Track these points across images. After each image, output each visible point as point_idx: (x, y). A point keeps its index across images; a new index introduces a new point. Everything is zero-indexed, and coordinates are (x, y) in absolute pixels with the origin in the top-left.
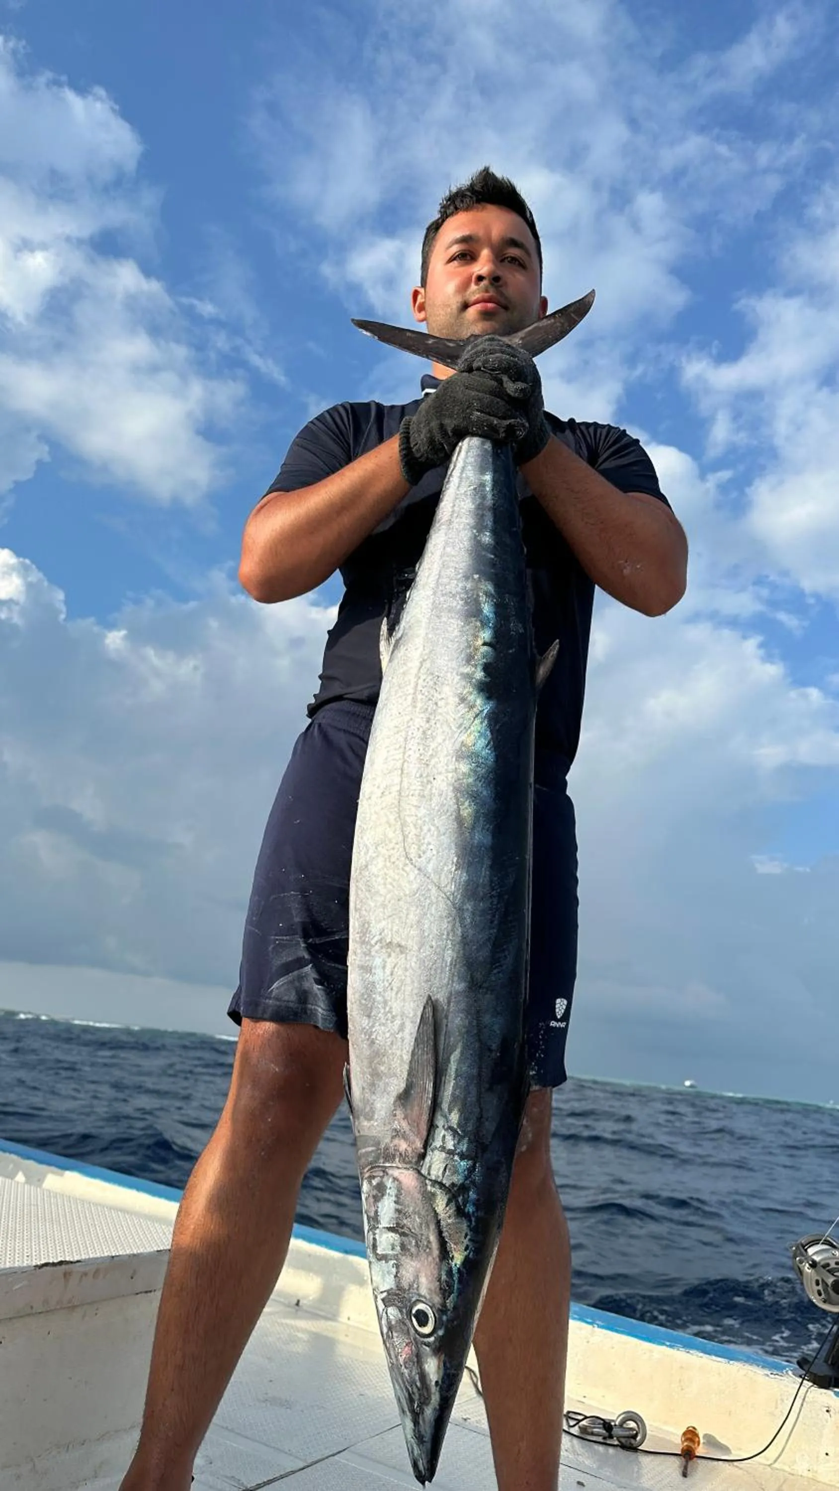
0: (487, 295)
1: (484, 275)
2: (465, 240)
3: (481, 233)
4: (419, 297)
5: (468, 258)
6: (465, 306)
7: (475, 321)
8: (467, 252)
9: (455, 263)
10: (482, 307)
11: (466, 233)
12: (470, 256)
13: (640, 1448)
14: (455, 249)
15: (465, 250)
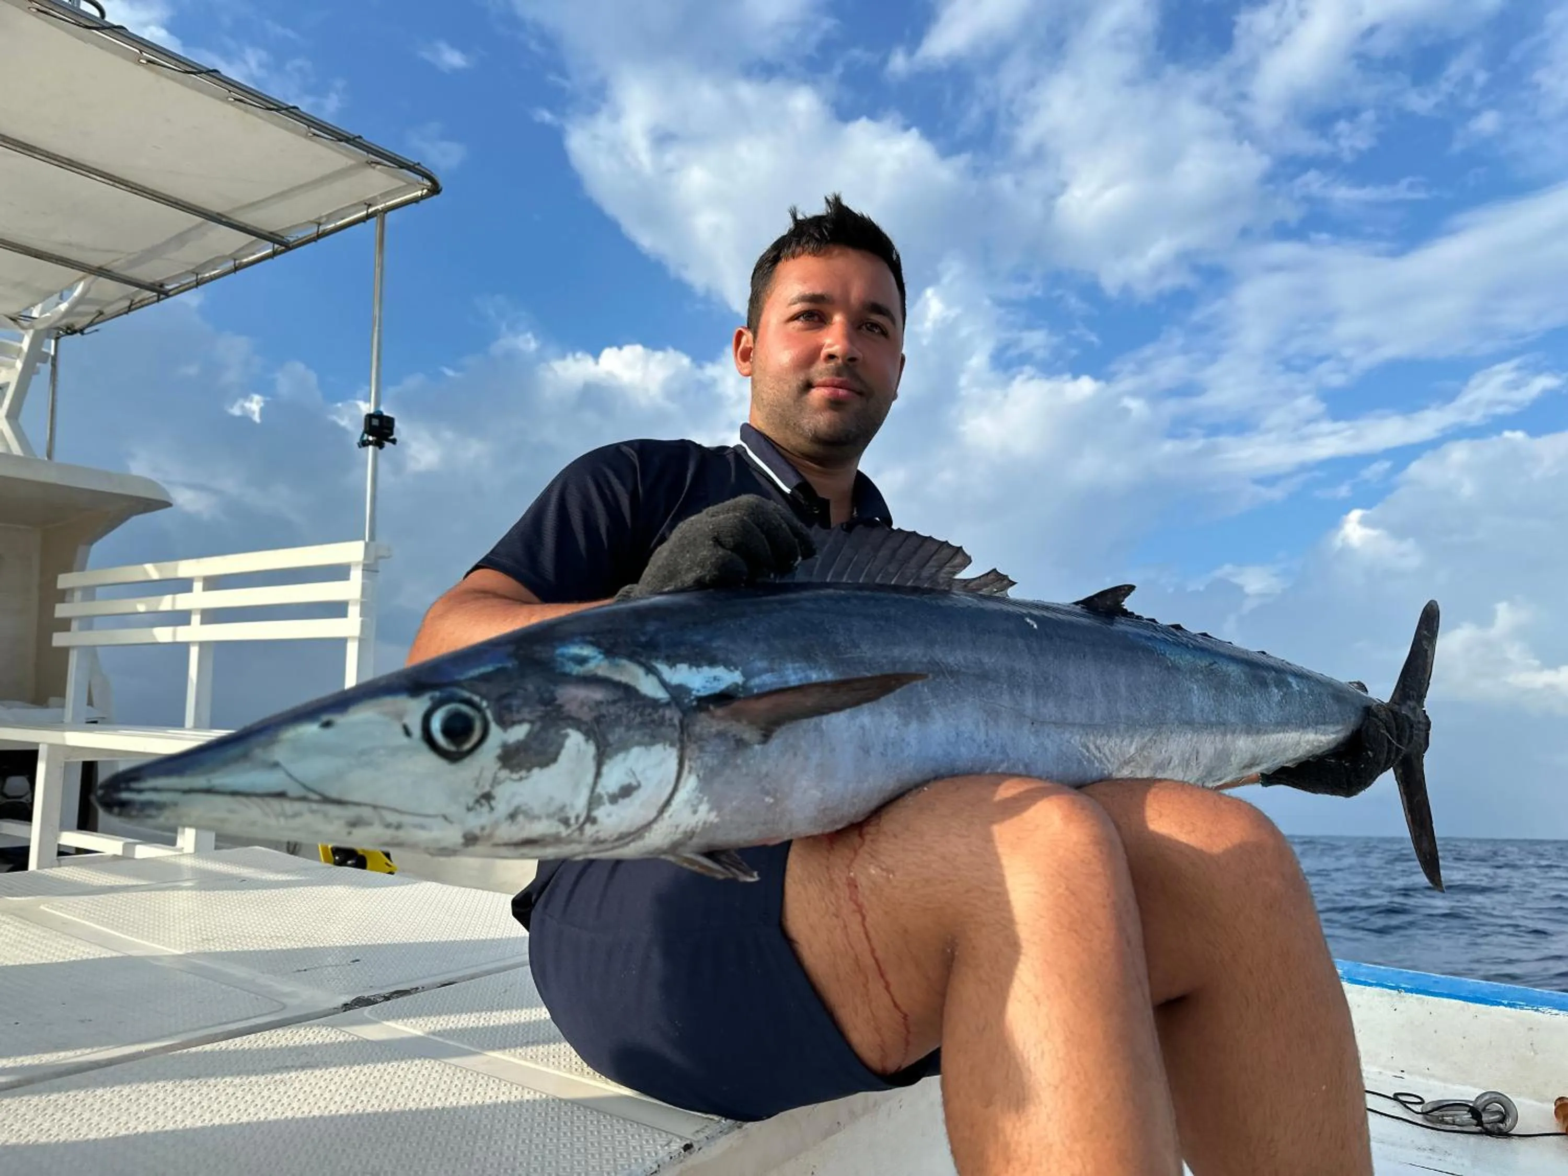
0: (838, 380)
1: (838, 354)
2: (814, 299)
3: (837, 293)
4: (744, 339)
5: (816, 318)
6: (808, 386)
7: (818, 410)
8: (816, 312)
9: (797, 324)
10: (831, 394)
11: (819, 291)
12: (819, 317)
13: (1512, 1132)
14: (798, 308)
15: (815, 310)
